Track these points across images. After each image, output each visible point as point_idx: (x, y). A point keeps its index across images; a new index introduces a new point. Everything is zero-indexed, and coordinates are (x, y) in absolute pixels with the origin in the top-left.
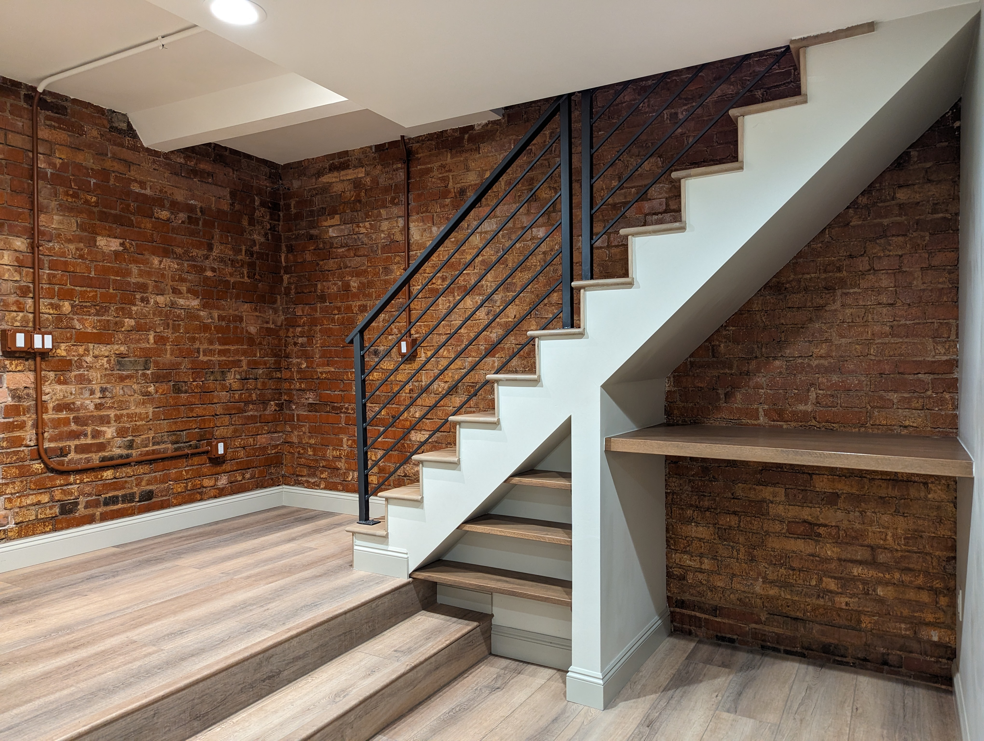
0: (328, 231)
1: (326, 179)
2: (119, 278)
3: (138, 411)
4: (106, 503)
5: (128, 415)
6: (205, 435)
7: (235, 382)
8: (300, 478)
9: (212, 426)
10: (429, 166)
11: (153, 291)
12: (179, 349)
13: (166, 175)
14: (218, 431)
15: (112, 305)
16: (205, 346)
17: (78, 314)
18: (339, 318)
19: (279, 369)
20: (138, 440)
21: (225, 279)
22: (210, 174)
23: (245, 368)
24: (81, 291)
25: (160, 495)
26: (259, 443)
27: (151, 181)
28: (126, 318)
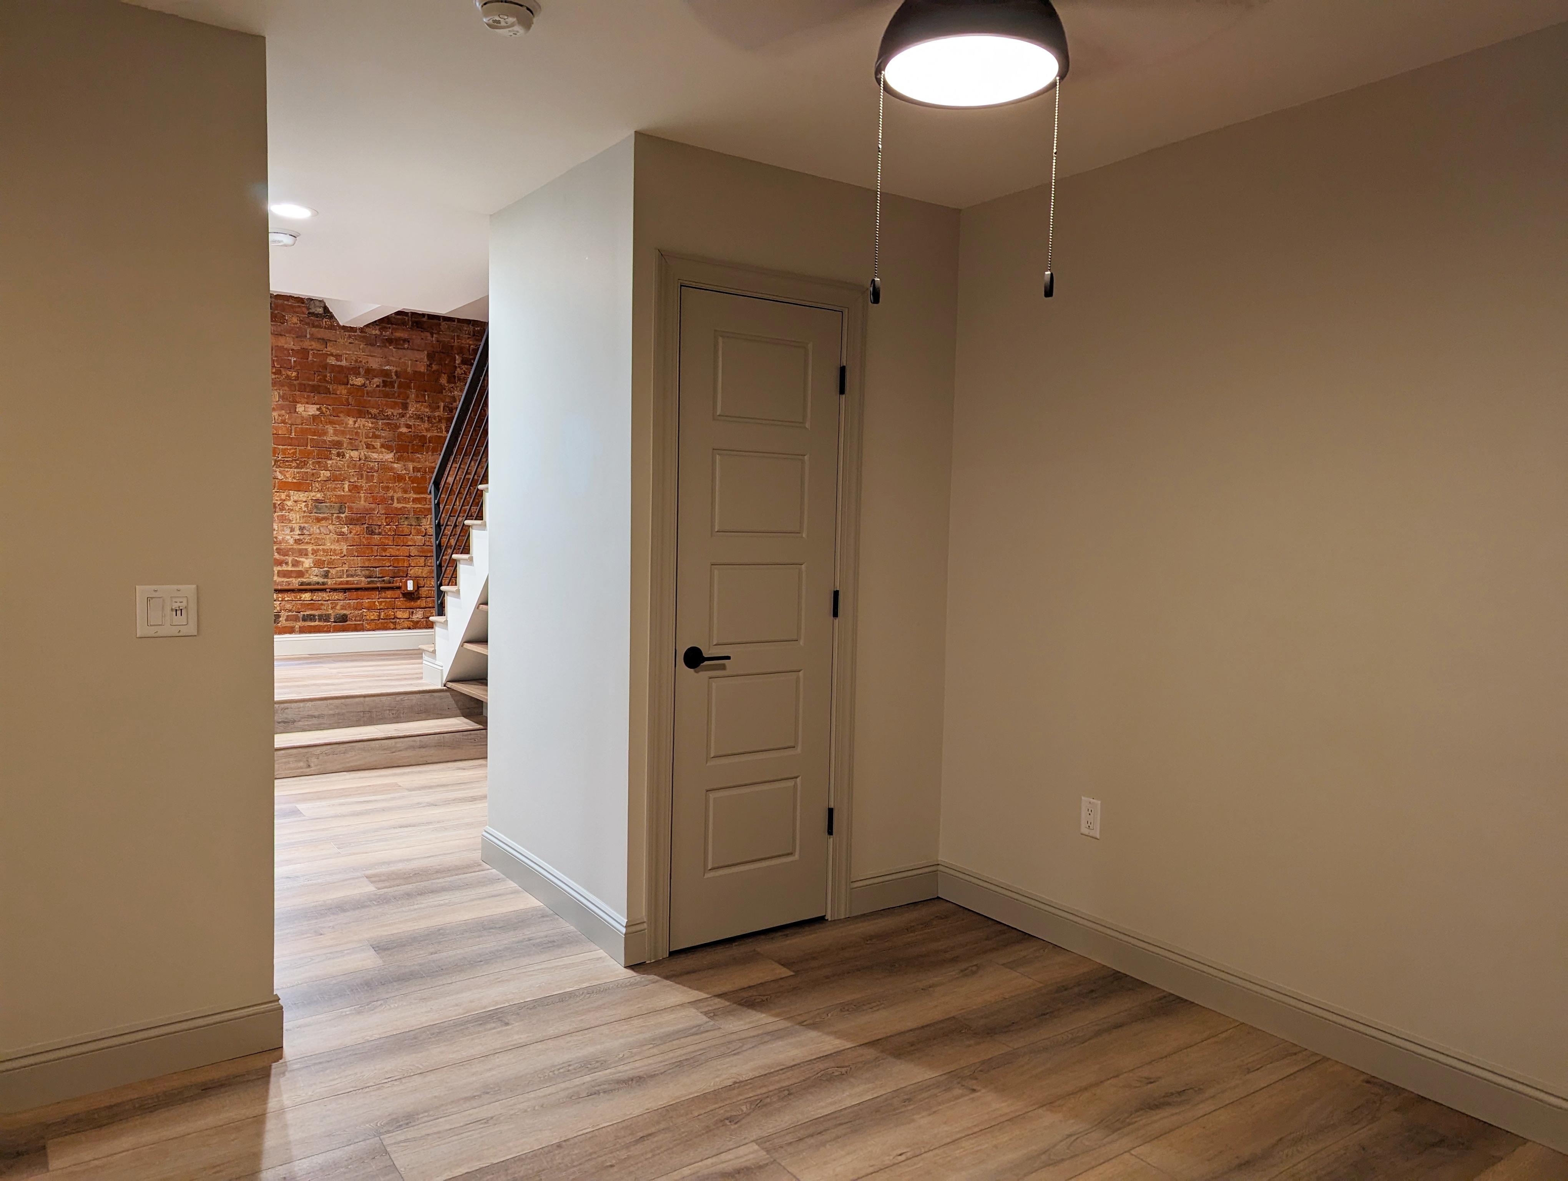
2: (316, 437)
3: (333, 547)
4: (304, 620)
5: (324, 550)
6: (399, 573)
9: (406, 565)
11: (347, 447)
12: (373, 496)
13: (361, 347)
14: (413, 571)
15: (310, 459)
16: (400, 494)
17: (281, 467)
20: (333, 571)
21: (420, 434)
22: (405, 340)
24: (282, 449)
25: (353, 619)
27: (347, 354)
28: (322, 470)
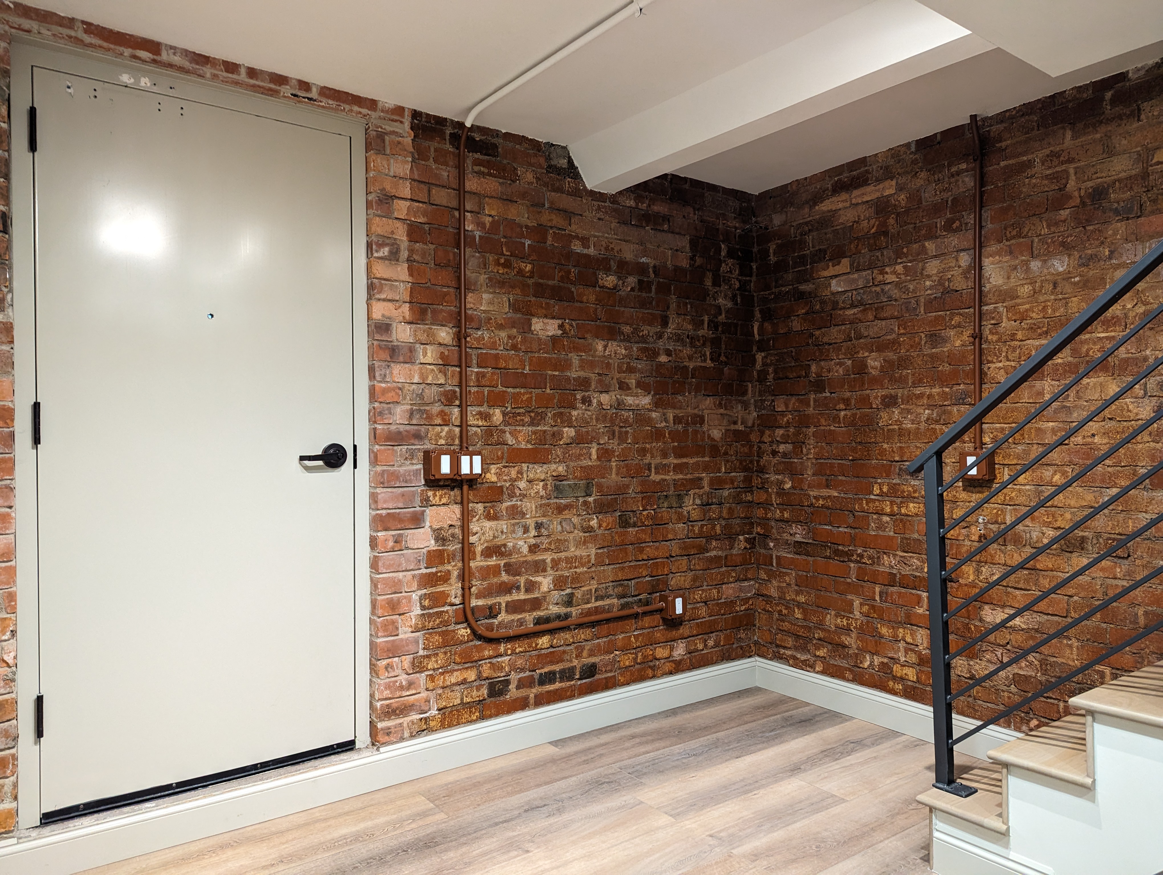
0: (830, 284)
1: (826, 206)
2: (557, 373)
3: (578, 553)
4: (542, 683)
5: (568, 560)
6: (658, 585)
7: (694, 509)
8: (782, 651)
9: (666, 572)
10: (1025, 158)
11: (596, 388)
12: (627, 465)
13: (613, 225)
14: (674, 580)
15: (549, 410)
16: (658, 460)
17: (510, 425)
18: (846, 415)
19: (749, 489)
20: (579, 594)
21: (682, 365)
22: (666, 218)
23: (707, 488)
24: (514, 393)
25: (604, 670)
26: (724, 596)
27: (595, 236)
28: (565, 427)
